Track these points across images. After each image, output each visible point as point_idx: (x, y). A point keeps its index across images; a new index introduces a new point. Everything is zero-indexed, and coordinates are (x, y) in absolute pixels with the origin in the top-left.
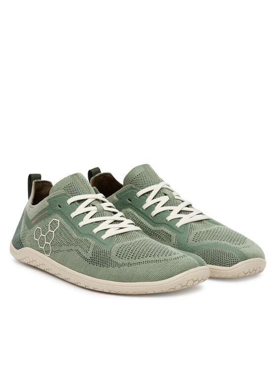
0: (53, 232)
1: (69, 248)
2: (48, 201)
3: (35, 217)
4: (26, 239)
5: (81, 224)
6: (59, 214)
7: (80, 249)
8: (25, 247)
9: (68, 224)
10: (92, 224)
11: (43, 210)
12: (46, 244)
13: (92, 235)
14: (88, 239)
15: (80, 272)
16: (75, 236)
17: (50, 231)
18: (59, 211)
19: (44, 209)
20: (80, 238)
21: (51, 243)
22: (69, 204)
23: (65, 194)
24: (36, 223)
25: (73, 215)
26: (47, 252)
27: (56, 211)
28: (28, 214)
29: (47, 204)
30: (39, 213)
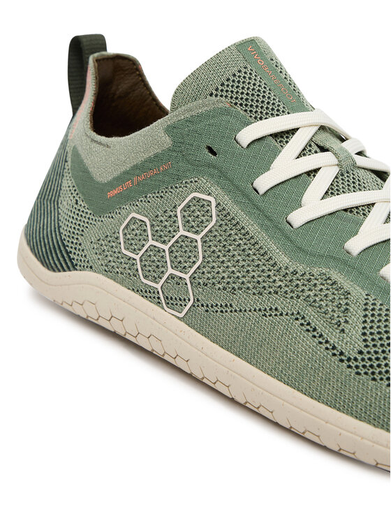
0: (198, 237)
1: (266, 302)
2: (170, 130)
3: (119, 180)
4: (86, 245)
5: (298, 218)
6: (212, 176)
7: (311, 314)
8: (83, 268)
9: (249, 214)
10: (334, 218)
11: (149, 160)
12: (172, 277)
13: (345, 263)
14: (335, 275)
15: (318, 399)
16: (283, 259)
17: (182, 232)
18: (210, 165)
19: (156, 156)
20: (301, 268)
21: (192, 278)
22: (245, 144)
23: (226, 112)
24: (127, 198)
25: (264, 182)
26: (173, 302)
27: (199, 167)
28: (87, 162)
29: (167, 141)
30: (135, 167)
